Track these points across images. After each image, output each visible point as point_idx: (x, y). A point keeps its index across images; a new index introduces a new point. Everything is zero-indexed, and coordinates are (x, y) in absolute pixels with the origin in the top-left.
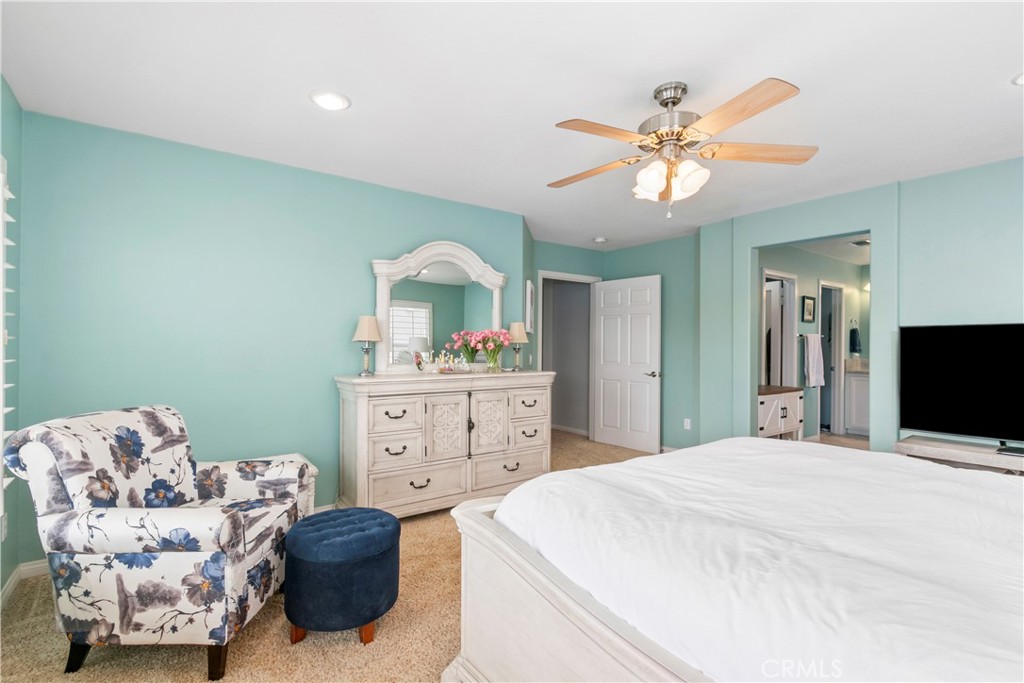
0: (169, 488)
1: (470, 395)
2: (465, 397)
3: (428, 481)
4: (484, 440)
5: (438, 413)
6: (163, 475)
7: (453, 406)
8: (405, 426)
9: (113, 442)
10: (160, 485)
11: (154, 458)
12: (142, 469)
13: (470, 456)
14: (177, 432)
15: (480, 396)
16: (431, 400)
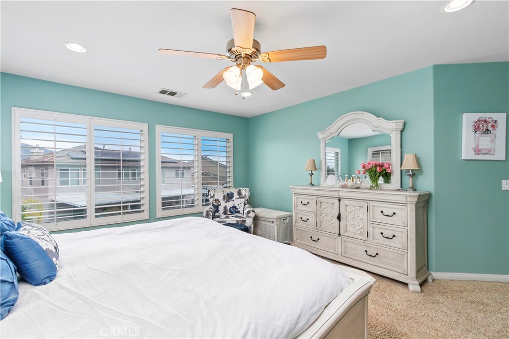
0: (237, 209)
1: (340, 200)
2: (337, 201)
3: (319, 239)
4: (350, 229)
5: (323, 207)
6: (236, 205)
7: (331, 205)
8: (307, 209)
9: (226, 194)
10: (234, 207)
11: (235, 200)
12: (231, 202)
13: (340, 235)
14: (244, 195)
15: (347, 202)
16: (319, 199)
